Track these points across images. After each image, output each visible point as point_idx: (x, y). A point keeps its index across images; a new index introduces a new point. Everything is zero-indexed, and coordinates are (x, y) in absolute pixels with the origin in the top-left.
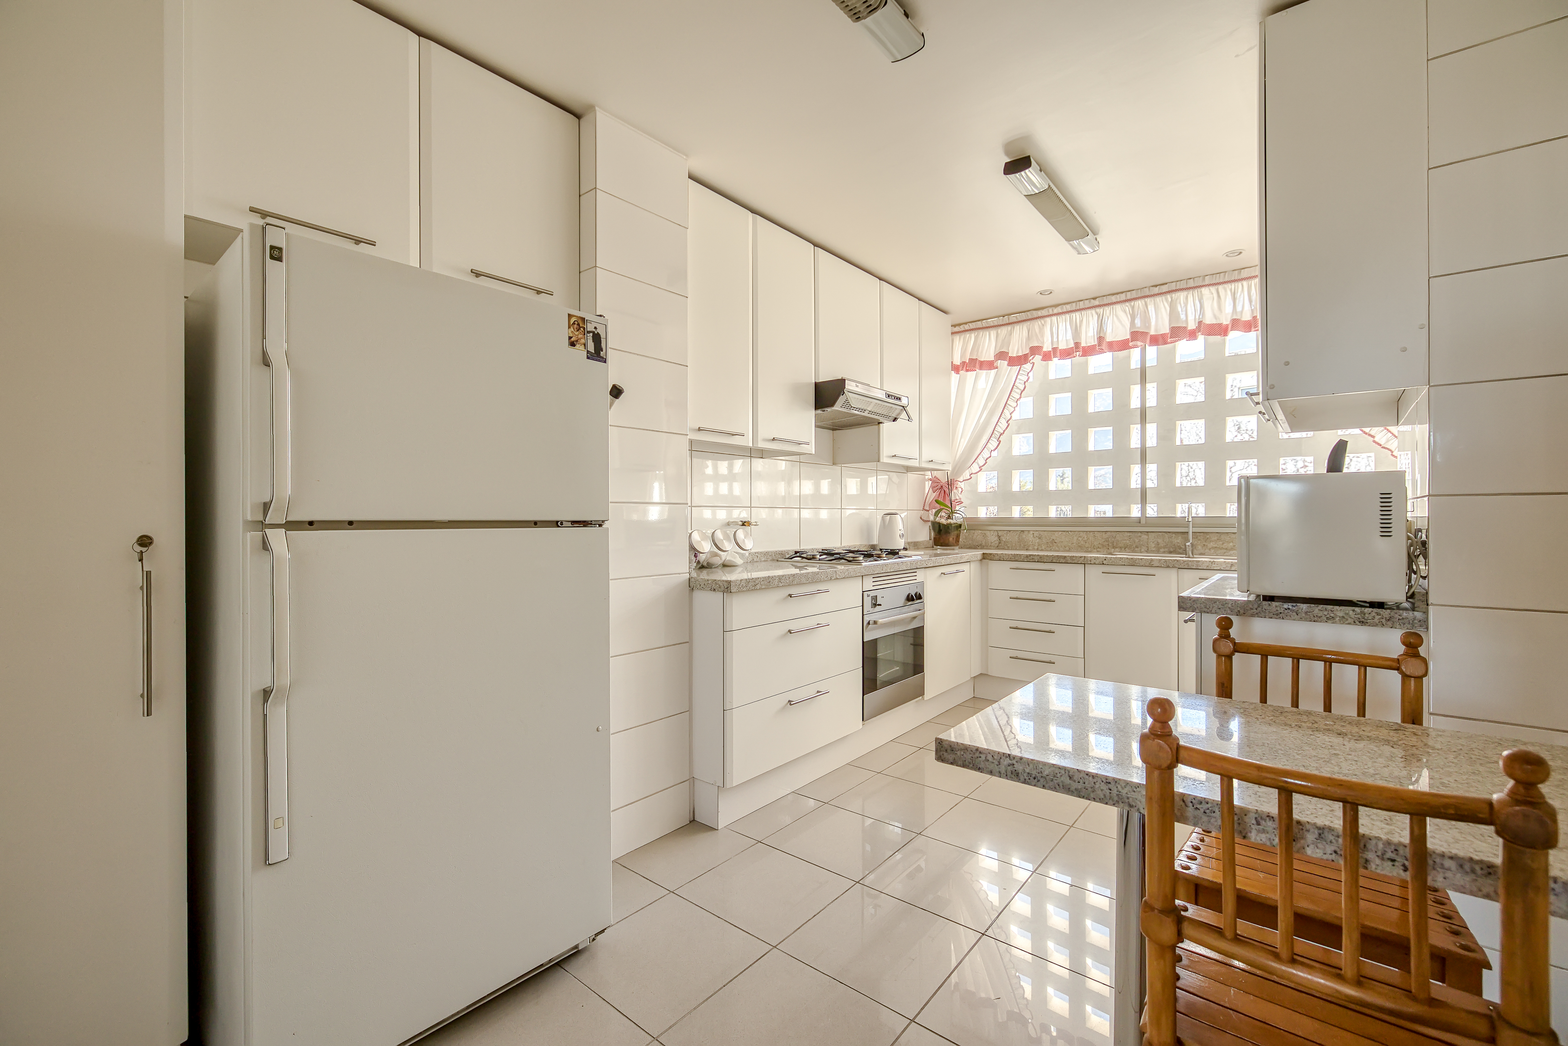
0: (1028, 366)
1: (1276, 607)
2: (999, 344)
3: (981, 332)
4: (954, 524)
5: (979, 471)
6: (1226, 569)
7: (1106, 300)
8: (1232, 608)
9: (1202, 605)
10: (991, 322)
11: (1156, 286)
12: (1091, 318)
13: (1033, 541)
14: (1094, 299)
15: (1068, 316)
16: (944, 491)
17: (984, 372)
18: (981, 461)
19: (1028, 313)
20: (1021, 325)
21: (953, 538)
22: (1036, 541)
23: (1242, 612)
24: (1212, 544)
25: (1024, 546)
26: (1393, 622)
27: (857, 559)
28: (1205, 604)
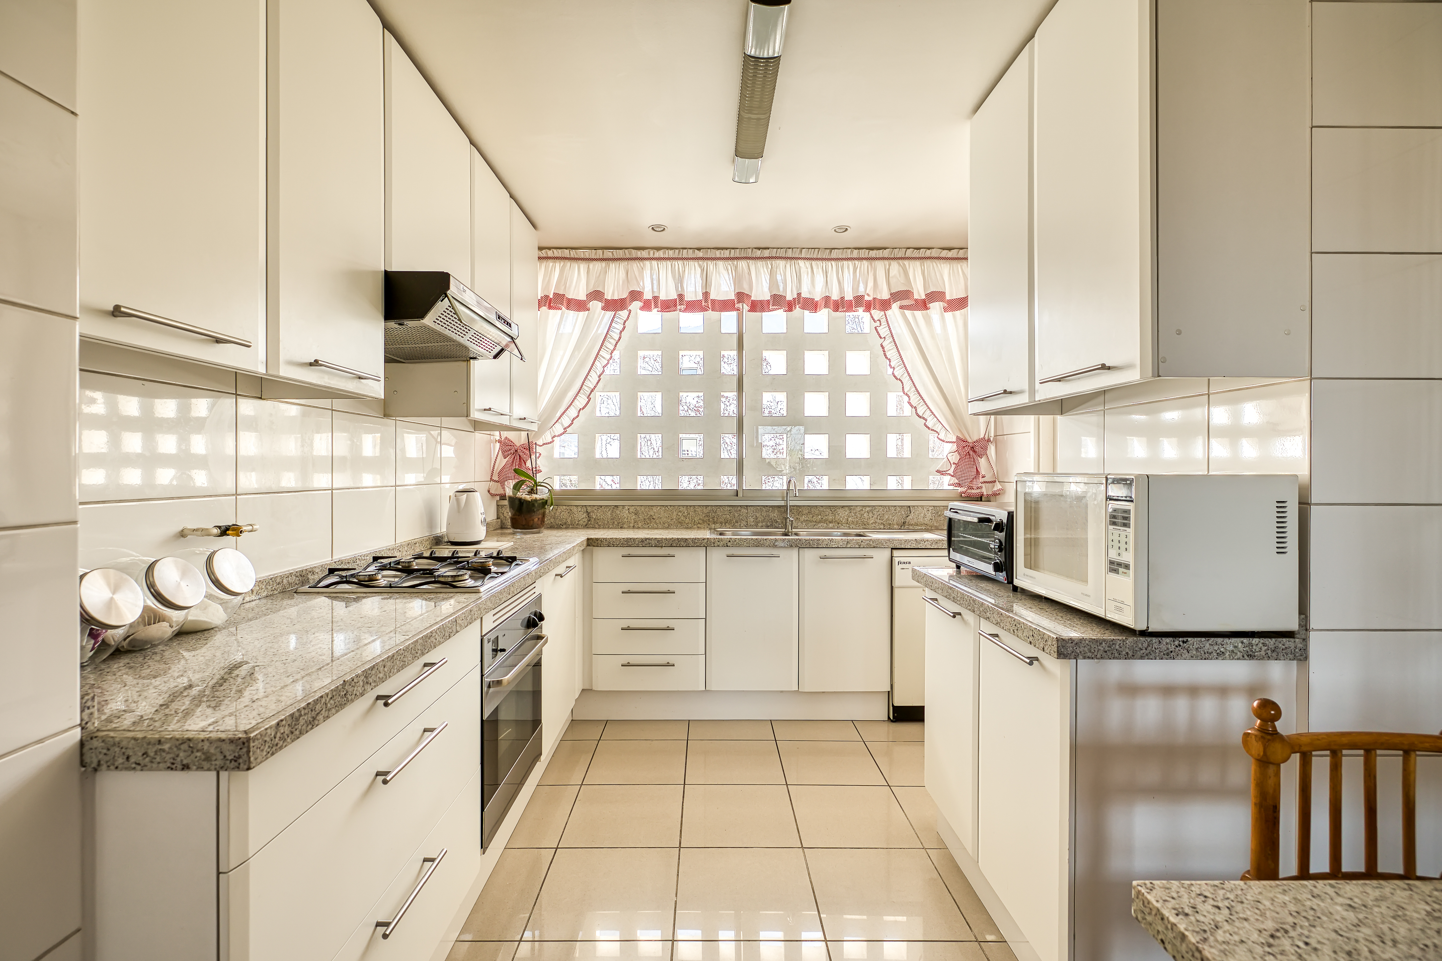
0: (624, 314)
1: (1167, 644)
2: (592, 282)
3: (568, 263)
4: (540, 500)
5: (563, 433)
6: (843, 546)
7: (710, 254)
8: (1120, 649)
9: (1086, 649)
10: (582, 253)
11: (759, 249)
12: (693, 271)
13: (629, 518)
14: (699, 249)
15: (669, 263)
16: (520, 456)
17: (572, 313)
18: (566, 421)
19: (626, 251)
20: (617, 263)
21: (539, 519)
22: (632, 518)
23: (1130, 653)
24: (803, 518)
25: (618, 523)
26: (1278, 653)
27: (460, 578)
28: (1089, 647)
